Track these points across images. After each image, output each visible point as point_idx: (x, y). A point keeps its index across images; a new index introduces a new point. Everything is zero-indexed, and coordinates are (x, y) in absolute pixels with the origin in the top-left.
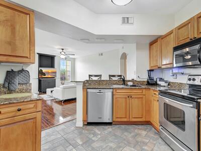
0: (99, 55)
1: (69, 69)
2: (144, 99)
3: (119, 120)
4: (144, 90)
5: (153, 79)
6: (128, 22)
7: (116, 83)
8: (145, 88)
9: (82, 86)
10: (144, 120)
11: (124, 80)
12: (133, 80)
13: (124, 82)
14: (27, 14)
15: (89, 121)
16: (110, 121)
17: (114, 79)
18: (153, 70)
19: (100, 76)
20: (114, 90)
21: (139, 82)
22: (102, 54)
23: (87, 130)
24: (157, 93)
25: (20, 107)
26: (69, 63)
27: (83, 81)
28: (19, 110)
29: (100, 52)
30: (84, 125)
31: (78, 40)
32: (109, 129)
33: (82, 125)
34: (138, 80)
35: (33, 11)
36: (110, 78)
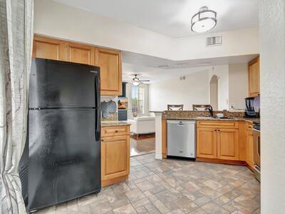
0: (181, 79)
1: (142, 97)
2: (237, 133)
3: (204, 156)
4: (237, 123)
5: (254, 110)
6: (214, 43)
7: (202, 114)
8: (238, 121)
9: (161, 117)
10: (238, 159)
11: (211, 112)
12: (224, 112)
13: (212, 113)
14: (116, 55)
15: (168, 155)
16: (193, 157)
17: (199, 109)
18: (253, 98)
19: (182, 106)
20: (198, 122)
21: (232, 113)
22: (184, 78)
23: (168, 163)
24: (252, 126)
25: (117, 130)
26: (142, 90)
27: (162, 111)
28: (117, 132)
29: (182, 76)
30: (163, 158)
31: (155, 67)
32: (191, 164)
33: (161, 158)
34: (232, 111)
35: (120, 51)
36: (194, 109)
